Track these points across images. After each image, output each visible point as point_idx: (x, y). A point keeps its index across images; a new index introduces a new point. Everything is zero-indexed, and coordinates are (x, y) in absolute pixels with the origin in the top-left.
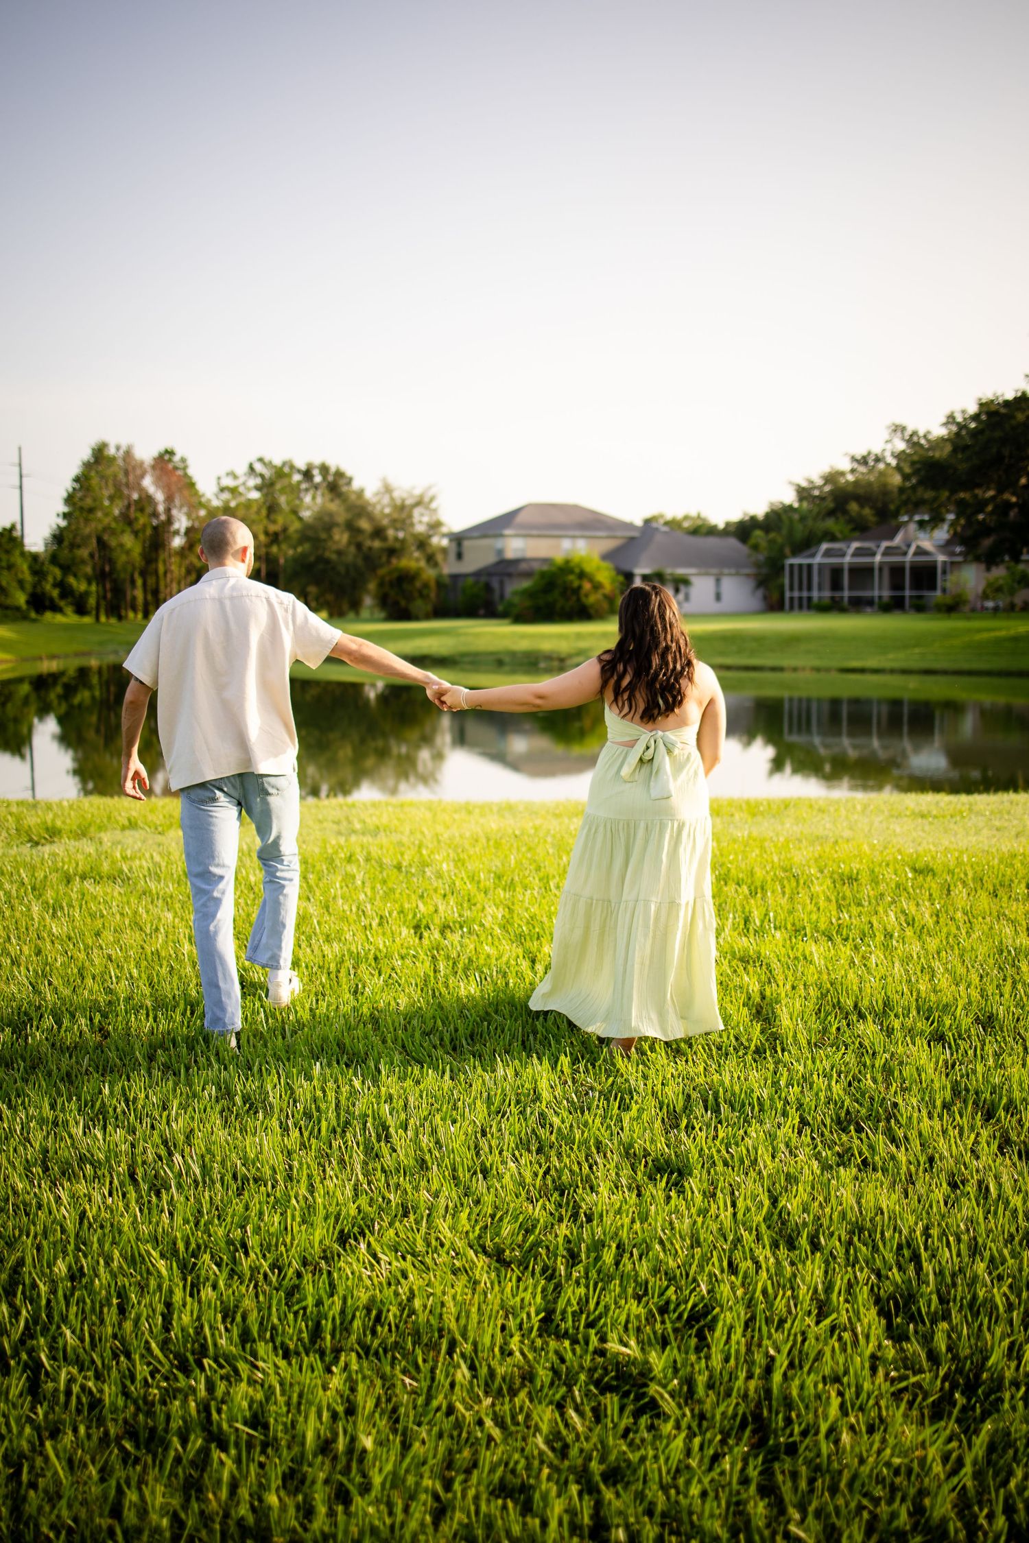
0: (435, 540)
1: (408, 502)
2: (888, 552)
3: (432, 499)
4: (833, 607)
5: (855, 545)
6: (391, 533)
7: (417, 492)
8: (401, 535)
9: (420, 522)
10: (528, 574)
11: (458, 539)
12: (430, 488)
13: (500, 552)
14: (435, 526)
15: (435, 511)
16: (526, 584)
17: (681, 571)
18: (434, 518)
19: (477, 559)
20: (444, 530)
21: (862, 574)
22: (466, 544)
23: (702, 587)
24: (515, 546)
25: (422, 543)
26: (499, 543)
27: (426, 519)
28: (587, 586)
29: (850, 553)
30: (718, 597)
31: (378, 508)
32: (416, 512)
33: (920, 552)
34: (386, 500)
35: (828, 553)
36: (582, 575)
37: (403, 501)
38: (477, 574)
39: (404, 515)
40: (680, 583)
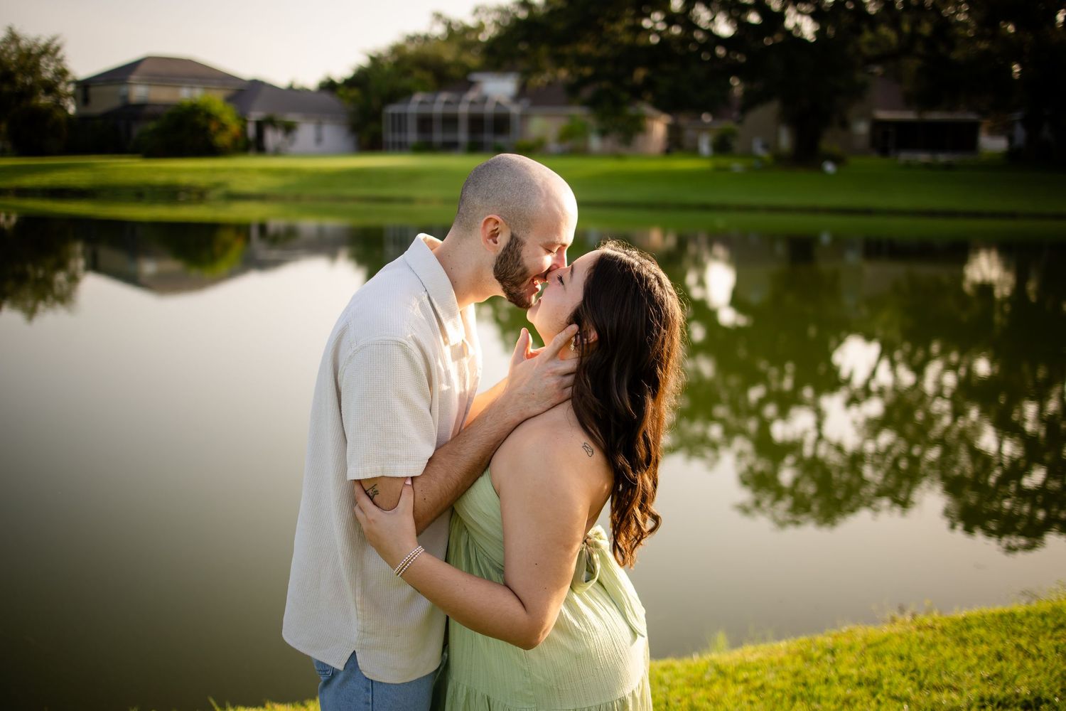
0: (62, 87)
1: (35, 51)
2: (472, 103)
3: (58, 49)
4: (425, 147)
5: (444, 96)
6: (19, 78)
7: (42, 42)
8: (29, 81)
9: (48, 70)
10: (155, 117)
11: (85, 86)
12: (54, 39)
13: (125, 97)
14: (62, 73)
15: (60, 60)
16: (151, 126)
17: (290, 117)
18: (60, 67)
19: (103, 103)
20: (69, 78)
21: (450, 121)
22: (92, 90)
23: (306, 132)
24: (139, 92)
25: (50, 88)
26: (124, 89)
27: (52, 67)
28: (213, 127)
29: (440, 103)
30: (319, 140)
31: (6, 55)
32: (43, 61)
33: (498, 104)
34: (13, 47)
35: (422, 103)
36: (209, 116)
37: (30, 50)
38: (106, 116)
39: (30, 62)
40: (289, 129)
